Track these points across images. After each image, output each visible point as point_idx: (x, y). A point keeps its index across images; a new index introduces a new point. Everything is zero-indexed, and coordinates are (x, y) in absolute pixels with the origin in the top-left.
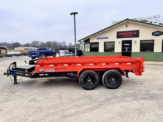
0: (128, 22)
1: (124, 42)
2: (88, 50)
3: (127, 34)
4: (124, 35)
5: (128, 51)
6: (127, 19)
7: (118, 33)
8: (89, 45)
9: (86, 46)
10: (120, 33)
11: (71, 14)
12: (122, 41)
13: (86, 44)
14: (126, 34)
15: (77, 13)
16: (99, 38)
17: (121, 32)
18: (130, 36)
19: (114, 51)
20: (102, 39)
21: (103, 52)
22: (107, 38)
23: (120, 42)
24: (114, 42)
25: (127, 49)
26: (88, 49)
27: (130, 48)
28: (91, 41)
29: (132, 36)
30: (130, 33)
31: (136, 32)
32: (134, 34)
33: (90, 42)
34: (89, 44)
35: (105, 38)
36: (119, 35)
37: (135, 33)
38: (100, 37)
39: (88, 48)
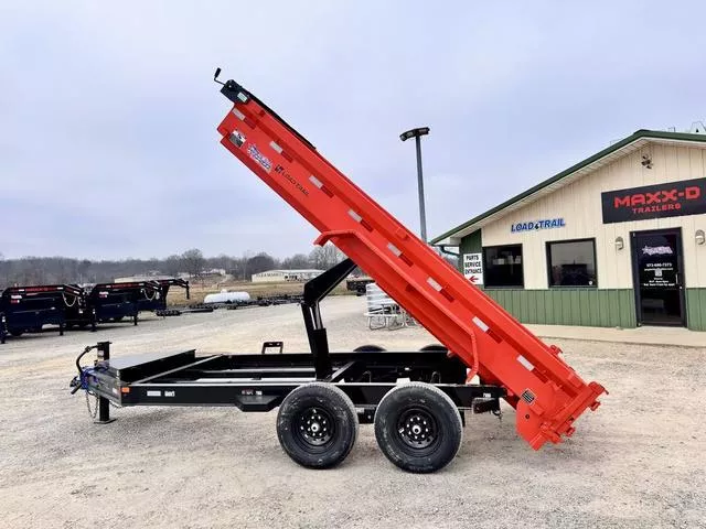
0: (651, 144)
1: (638, 240)
2: (477, 282)
3: (653, 198)
4: (638, 205)
5: (665, 283)
6: (642, 133)
7: (607, 198)
8: (480, 259)
9: (466, 261)
10: (617, 200)
11: (405, 136)
12: (631, 233)
13: (465, 256)
14: (648, 198)
15: (426, 131)
16: (521, 228)
17: (622, 194)
18: (671, 207)
19: (595, 283)
20: (537, 227)
21: (547, 288)
22: (560, 223)
23: (620, 239)
24: (593, 240)
25: (658, 273)
26: (476, 275)
27: (675, 266)
28: (487, 241)
29: (678, 206)
30: (669, 196)
31: (697, 190)
32: (688, 197)
33: (483, 245)
34: (480, 255)
35: (547, 224)
36: (615, 208)
37: (693, 193)
38: (526, 220)
39: (476, 271)
